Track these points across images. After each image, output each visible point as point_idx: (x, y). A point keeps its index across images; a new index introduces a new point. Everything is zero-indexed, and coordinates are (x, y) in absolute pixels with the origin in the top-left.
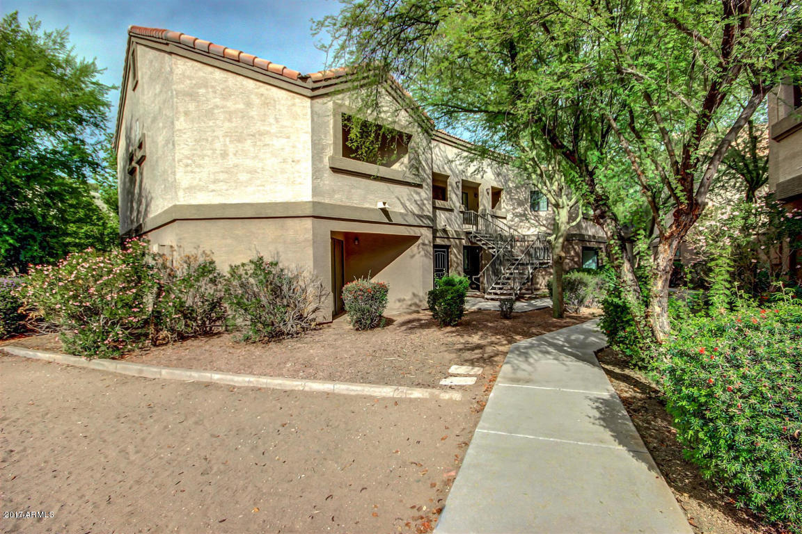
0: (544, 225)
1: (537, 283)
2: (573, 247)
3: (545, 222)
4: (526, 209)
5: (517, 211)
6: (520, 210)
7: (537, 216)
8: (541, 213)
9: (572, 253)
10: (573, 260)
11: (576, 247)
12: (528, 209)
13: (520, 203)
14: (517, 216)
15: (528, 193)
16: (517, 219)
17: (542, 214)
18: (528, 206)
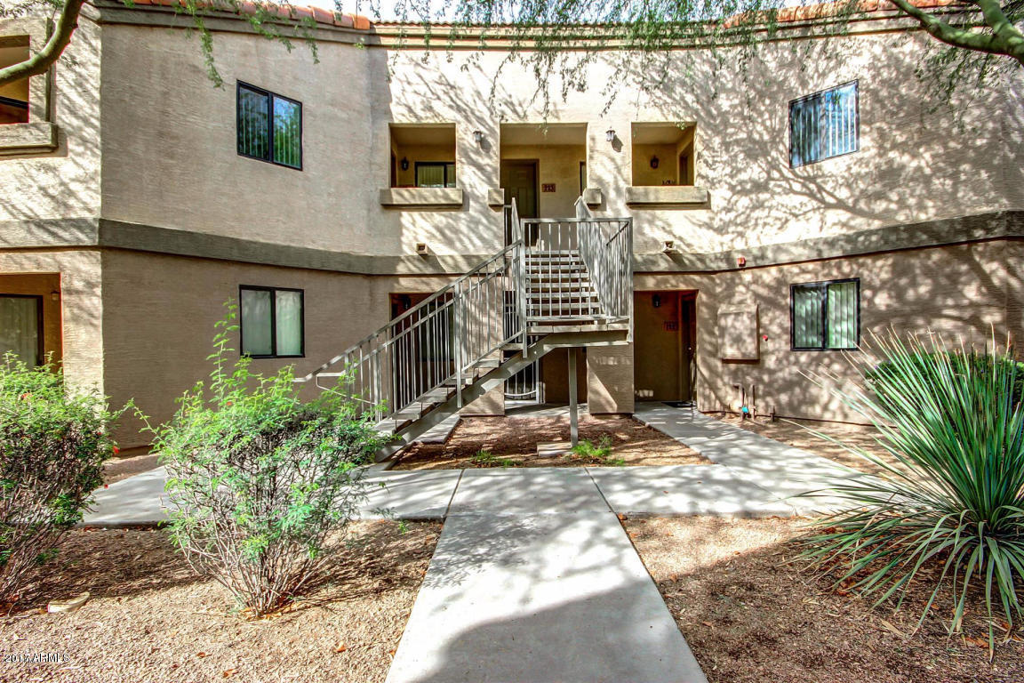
0: (840, 204)
1: (813, 401)
2: (977, 269)
3: (843, 193)
4: (773, 166)
5: (743, 176)
6: (755, 171)
7: (812, 179)
8: (828, 166)
9: (972, 292)
10: (975, 320)
11: (989, 267)
12: (784, 163)
13: (755, 150)
14: (744, 192)
15: (783, 112)
16: (744, 202)
17: (834, 167)
18: (780, 154)
